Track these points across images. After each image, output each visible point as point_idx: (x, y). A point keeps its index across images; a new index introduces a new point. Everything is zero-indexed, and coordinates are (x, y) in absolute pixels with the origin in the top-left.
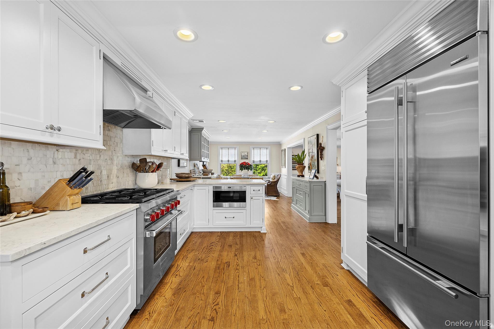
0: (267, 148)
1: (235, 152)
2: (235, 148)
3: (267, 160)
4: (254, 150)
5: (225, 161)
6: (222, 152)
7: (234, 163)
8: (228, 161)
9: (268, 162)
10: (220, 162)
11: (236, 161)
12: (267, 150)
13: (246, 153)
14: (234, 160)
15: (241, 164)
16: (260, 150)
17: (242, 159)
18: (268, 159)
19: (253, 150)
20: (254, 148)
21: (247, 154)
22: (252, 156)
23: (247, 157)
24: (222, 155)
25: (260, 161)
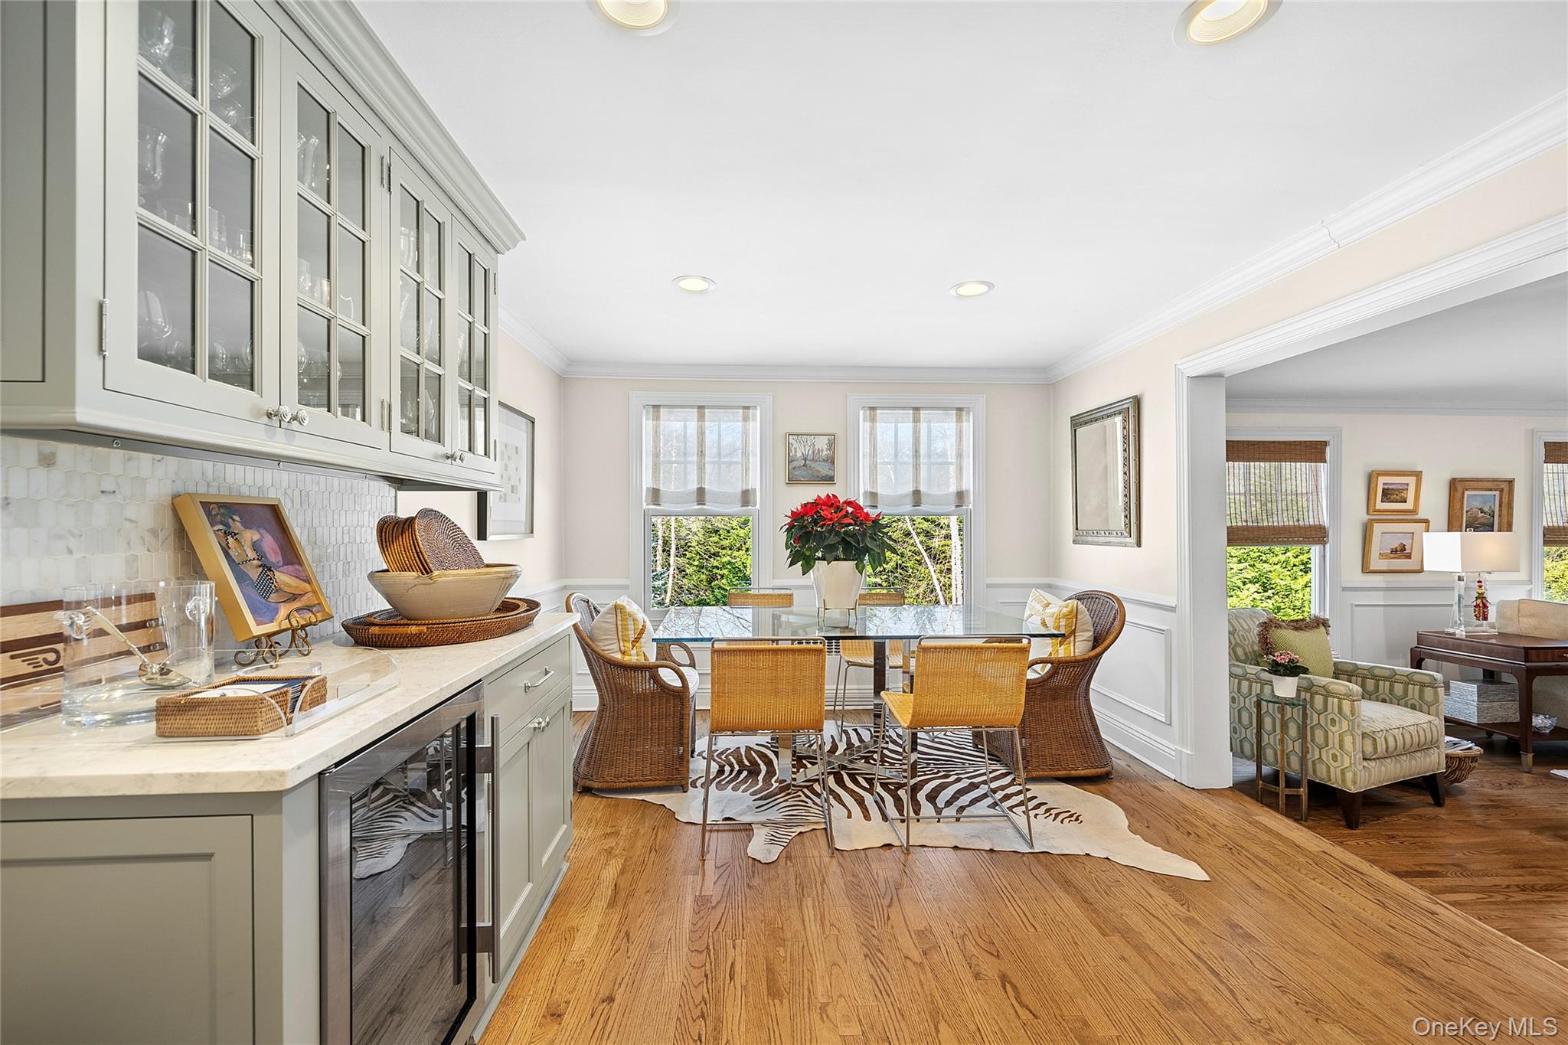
0: (960, 409)
1: (745, 433)
2: (747, 408)
3: (964, 488)
4: (873, 420)
5: (678, 498)
6: (656, 433)
7: (737, 508)
8: (701, 495)
9: (971, 506)
10: (645, 506)
11: (751, 498)
12: (959, 419)
13: (822, 443)
14: (739, 488)
15: (795, 515)
16: (916, 420)
17: (792, 480)
18: (968, 484)
19: (868, 424)
20: (873, 409)
21: (832, 445)
22: (864, 463)
23: (824, 470)
24: (656, 455)
25: (917, 493)
